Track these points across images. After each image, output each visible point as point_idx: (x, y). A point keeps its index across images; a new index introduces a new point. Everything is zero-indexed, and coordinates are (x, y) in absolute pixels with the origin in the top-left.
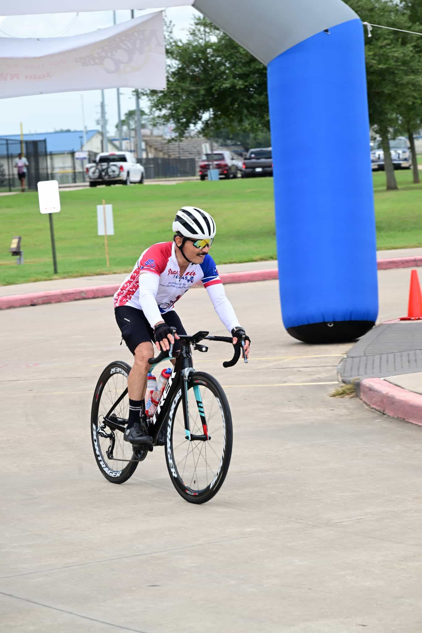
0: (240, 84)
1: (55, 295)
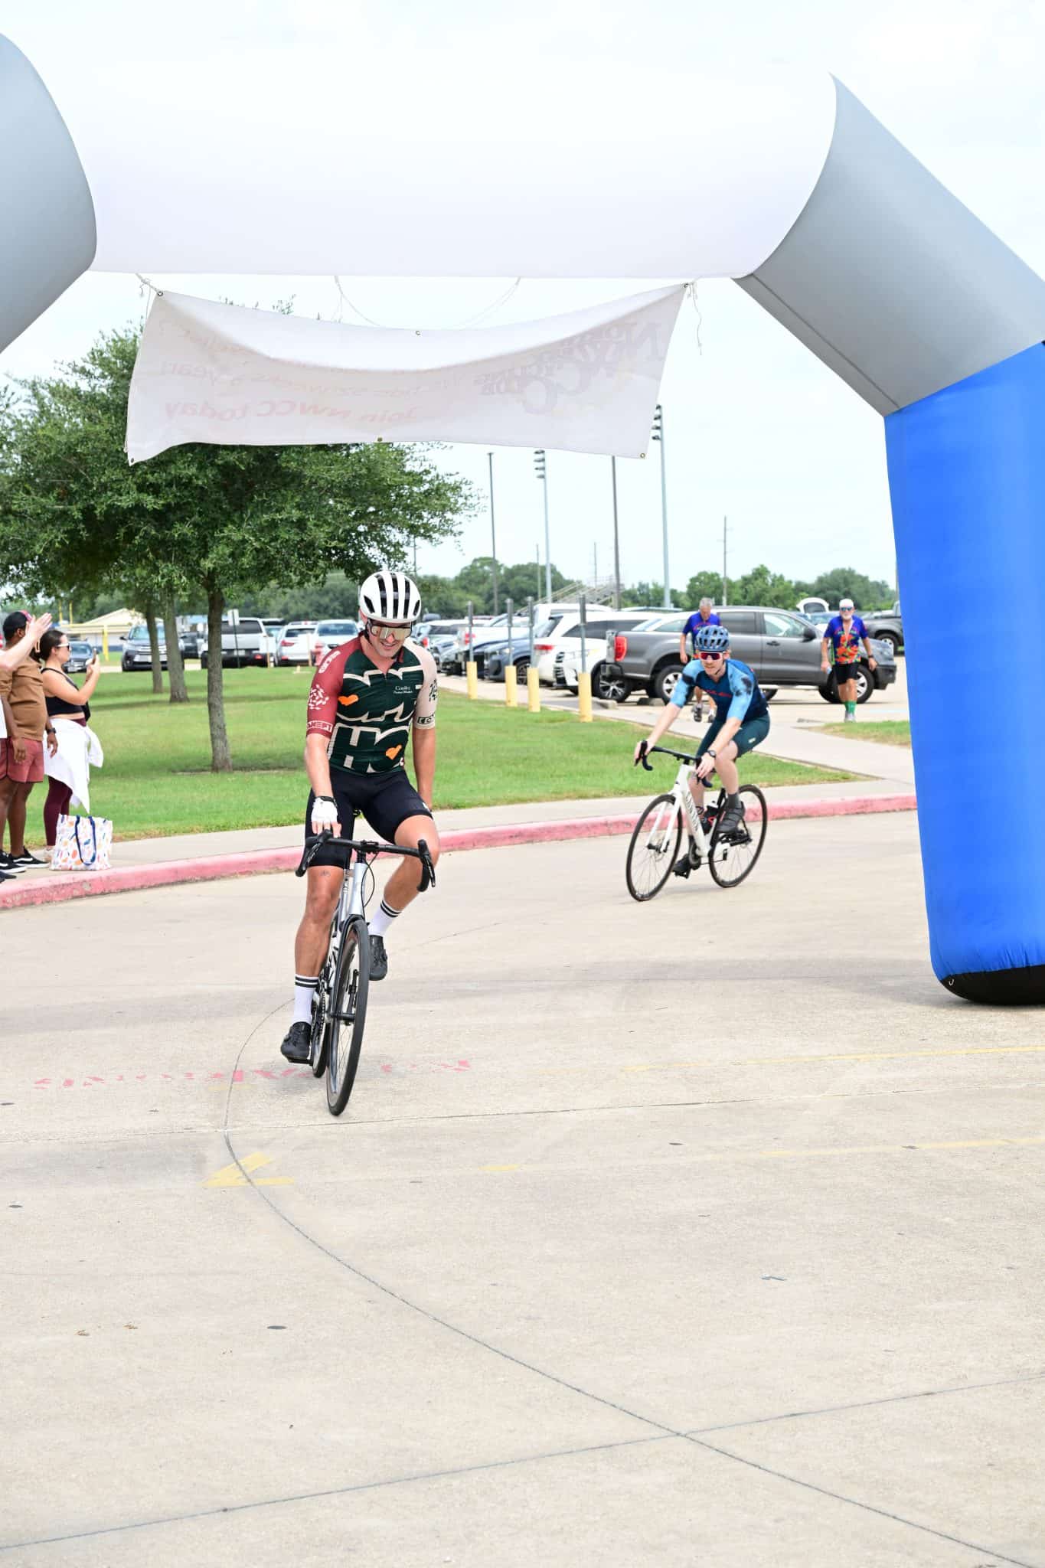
0: (150, 502)
1: (41, 889)
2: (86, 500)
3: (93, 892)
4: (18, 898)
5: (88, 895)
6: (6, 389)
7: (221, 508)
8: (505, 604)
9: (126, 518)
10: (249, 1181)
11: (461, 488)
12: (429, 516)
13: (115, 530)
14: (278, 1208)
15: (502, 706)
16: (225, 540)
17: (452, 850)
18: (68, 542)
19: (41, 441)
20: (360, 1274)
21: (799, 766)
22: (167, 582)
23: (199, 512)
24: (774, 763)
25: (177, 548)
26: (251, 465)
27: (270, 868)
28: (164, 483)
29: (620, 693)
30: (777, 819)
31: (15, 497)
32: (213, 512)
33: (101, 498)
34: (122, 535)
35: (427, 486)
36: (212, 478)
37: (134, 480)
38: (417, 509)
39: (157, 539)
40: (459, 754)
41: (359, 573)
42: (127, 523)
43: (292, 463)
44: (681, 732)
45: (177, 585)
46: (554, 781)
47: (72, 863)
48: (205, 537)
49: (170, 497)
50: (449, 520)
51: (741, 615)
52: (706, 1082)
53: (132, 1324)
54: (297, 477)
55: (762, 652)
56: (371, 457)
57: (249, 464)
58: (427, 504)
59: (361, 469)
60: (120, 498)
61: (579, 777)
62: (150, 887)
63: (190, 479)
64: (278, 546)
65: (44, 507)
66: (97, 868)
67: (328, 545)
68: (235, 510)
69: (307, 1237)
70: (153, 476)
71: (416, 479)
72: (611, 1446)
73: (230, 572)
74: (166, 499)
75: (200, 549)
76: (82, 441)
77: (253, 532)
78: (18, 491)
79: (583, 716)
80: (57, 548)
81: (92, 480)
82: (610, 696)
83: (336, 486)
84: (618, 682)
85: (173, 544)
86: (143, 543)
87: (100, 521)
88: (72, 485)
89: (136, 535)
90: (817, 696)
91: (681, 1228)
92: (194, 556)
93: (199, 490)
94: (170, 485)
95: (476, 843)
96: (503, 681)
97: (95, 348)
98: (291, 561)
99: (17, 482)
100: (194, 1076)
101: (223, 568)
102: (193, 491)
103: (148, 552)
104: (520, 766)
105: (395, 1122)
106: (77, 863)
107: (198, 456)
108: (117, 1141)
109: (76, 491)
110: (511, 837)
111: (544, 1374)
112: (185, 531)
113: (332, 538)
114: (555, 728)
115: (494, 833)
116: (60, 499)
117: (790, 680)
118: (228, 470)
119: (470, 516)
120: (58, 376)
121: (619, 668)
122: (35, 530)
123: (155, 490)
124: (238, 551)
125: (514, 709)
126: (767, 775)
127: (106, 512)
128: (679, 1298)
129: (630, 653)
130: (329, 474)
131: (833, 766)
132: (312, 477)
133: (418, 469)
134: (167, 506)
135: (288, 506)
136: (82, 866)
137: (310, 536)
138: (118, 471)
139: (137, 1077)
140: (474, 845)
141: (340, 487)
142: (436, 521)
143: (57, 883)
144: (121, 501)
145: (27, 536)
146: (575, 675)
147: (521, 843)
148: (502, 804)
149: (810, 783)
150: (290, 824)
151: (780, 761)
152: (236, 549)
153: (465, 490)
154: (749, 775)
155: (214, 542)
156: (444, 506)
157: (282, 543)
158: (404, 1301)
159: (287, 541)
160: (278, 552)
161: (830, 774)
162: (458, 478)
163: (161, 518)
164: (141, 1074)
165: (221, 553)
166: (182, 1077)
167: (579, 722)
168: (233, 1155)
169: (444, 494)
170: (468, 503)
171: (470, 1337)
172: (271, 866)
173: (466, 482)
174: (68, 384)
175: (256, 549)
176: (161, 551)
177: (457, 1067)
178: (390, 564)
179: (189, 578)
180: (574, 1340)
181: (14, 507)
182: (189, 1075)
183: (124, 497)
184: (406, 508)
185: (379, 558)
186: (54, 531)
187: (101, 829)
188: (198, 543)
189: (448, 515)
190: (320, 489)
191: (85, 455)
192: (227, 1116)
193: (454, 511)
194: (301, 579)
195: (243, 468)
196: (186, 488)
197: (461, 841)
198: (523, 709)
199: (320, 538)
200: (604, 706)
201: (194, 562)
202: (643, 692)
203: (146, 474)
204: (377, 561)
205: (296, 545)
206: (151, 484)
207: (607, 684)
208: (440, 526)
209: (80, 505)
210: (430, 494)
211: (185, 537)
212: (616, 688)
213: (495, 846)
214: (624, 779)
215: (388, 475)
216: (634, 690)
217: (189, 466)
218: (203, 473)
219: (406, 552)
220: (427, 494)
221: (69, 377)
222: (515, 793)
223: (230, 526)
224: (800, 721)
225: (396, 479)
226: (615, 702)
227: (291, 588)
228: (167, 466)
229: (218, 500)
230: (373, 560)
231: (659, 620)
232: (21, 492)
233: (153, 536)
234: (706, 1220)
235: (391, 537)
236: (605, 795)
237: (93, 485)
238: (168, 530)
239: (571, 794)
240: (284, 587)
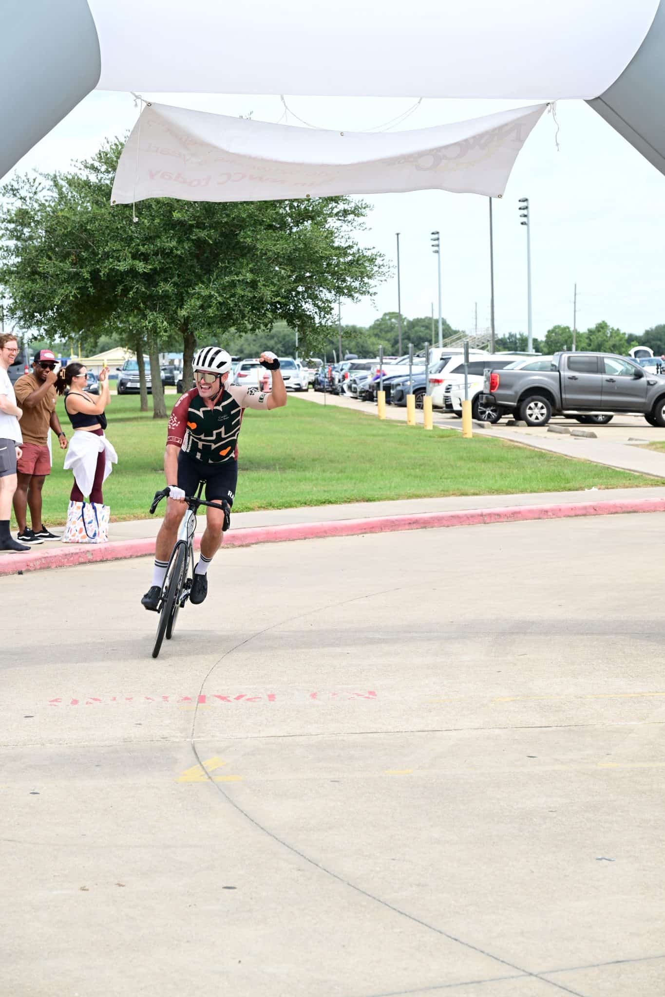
0: (141, 267)
1: (55, 556)
2: (93, 264)
3: (94, 559)
4: (38, 563)
5: (91, 562)
6: (34, 180)
7: (194, 272)
8: (407, 348)
9: (123, 278)
10: (210, 778)
11: (376, 259)
12: (352, 280)
13: (114, 288)
14: (231, 799)
15: (405, 425)
16: (196, 296)
17: (365, 533)
18: (79, 296)
19: (60, 220)
20: (292, 849)
21: (629, 473)
22: (152, 326)
23: (178, 274)
24: (610, 471)
25: (161, 302)
26: (217, 240)
27: (227, 544)
28: (152, 253)
29: (493, 416)
30: (612, 513)
31: (40, 261)
32: (188, 275)
33: (104, 263)
34: (120, 291)
35: (350, 258)
36: (188, 249)
37: (130, 250)
38: (342, 275)
39: (146, 293)
40: (370, 460)
41: (298, 323)
42: (123, 282)
43: (248, 239)
44: (540, 447)
45: (160, 328)
46: (442, 482)
47: (79, 537)
48: (182, 293)
49: (156, 263)
50: (366, 283)
51: (587, 359)
52: (556, 711)
53: (121, 883)
54: (251, 249)
55: (602, 387)
56: (307, 235)
57: (216, 239)
58: (349, 271)
59: (300, 244)
60: (119, 264)
61: (462, 480)
62: (137, 557)
63: (172, 250)
64: (236, 300)
65: (62, 270)
66: (98, 542)
67: (274, 301)
68: (205, 274)
69: (253, 821)
70: (144, 247)
71: (343, 251)
72: (479, 982)
73: (200, 319)
74: (154, 264)
75: (177, 302)
76: (91, 221)
77: (218, 290)
78: (42, 257)
79: (466, 434)
80: (71, 300)
81: (98, 249)
82: (486, 418)
83: (281, 257)
84: (492, 408)
85: (158, 298)
86: (136, 296)
87: (103, 281)
88: (83, 253)
89: (130, 291)
90: (643, 421)
91: (535, 820)
92: (173, 306)
93: (178, 259)
94: (156, 254)
95: (383, 528)
96: (405, 406)
97: (102, 150)
98: (246, 312)
99: (42, 251)
100: (169, 699)
101: (194, 316)
102: (174, 259)
103: (140, 303)
104: (417, 470)
105: (322, 735)
106: (83, 537)
107: (177, 233)
108: (111, 746)
109: (86, 258)
110: (410, 523)
111: (430, 927)
112: (167, 288)
113: (277, 295)
114: (444, 442)
115: (397, 520)
116: (73, 264)
117: (623, 409)
118: (200, 244)
119: (381, 281)
120: (73, 171)
121: (493, 397)
122: (55, 287)
123: (145, 258)
124: (206, 304)
125: (413, 427)
126: (605, 480)
127: (108, 274)
128: (533, 872)
129: (502, 386)
130: (276, 247)
131: (655, 474)
132: (262, 249)
133: (344, 245)
134: (154, 270)
135: (244, 271)
136: (87, 539)
137: (259, 293)
138: (118, 243)
139: (127, 699)
140: (382, 529)
141: (284, 257)
142: (356, 284)
143: (67, 552)
144: (119, 266)
145: (48, 291)
146: (459, 402)
147: (417, 529)
148: (403, 499)
149: (637, 486)
150: (242, 511)
151: (614, 470)
152: (205, 302)
153: (379, 261)
154: (591, 480)
155: (189, 297)
156: (362, 273)
157: (238, 299)
158: (325, 870)
159: (243, 296)
160: (236, 305)
161: (652, 480)
162: (374, 251)
163: (150, 279)
164: (128, 697)
165: (193, 304)
166: (161, 699)
167: (462, 438)
168: (198, 758)
169: (363, 264)
170: (380, 270)
171: (374, 898)
172: (229, 542)
173: (380, 255)
174: (80, 177)
175: (220, 303)
176: (148, 303)
177: (367, 695)
178: (320, 316)
179: (169, 325)
180: (453, 902)
181: (39, 270)
182: (165, 698)
183: (122, 263)
184: (333, 274)
185: (313, 311)
186: (69, 288)
187: (101, 512)
188: (176, 298)
189: (366, 280)
190: (268, 259)
191: (93, 231)
192: (193, 729)
193: (369, 277)
194: (253, 327)
195: (211, 242)
196: (168, 257)
197: (371, 526)
198: (420, 427)
199: (267, 295)
200: (482, 426)
201: (173, 311)
202: (511, 416)
203: (139, 245)
204: (311, 313)
205: (250, 300)
206: (142, 254)
207: (484, 409)
208: (360, 288)
209: (88, 268)
210: (352, 264)
211: (167, 293)
212: (491, 412)
213: (397, 531)
214: (496, 481)
215: (320, 247)
216: (504, 414)
217: (171, 240)
218: (181, 246)
219: (332, 307)
220: (350, 263)
221: (81, 171)
222: (413, 491)
223: (200, 285)
224: (630, 439)
225: (328, 253)
226: (489, 423)
227: (246, 332)
228: (154, 240)
229: (192, 266)
230: (308, 313)
231: (524, 361)
232: (45, 258)
233: (143, 291)
234: (554, 814)
235: (323, 295)
236: (481, 493)
237: (99, 254)
238: (155, 287)
239: (455, 492)
240: (240, 332)
